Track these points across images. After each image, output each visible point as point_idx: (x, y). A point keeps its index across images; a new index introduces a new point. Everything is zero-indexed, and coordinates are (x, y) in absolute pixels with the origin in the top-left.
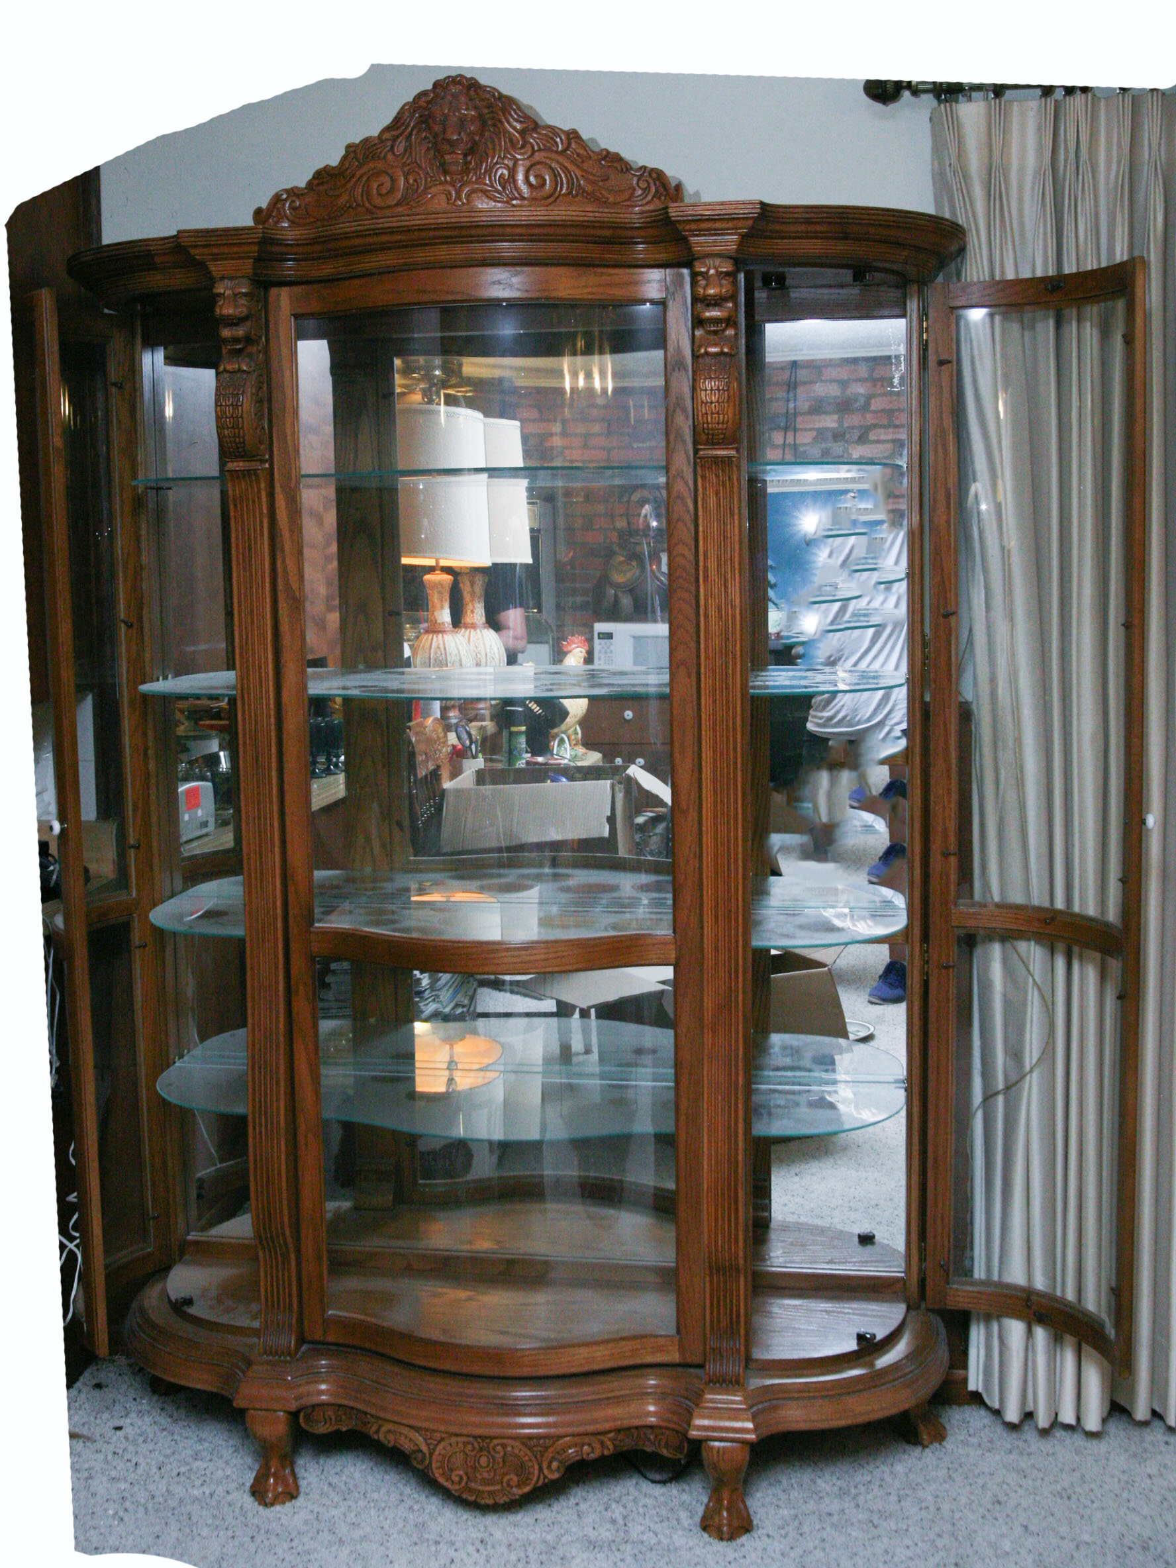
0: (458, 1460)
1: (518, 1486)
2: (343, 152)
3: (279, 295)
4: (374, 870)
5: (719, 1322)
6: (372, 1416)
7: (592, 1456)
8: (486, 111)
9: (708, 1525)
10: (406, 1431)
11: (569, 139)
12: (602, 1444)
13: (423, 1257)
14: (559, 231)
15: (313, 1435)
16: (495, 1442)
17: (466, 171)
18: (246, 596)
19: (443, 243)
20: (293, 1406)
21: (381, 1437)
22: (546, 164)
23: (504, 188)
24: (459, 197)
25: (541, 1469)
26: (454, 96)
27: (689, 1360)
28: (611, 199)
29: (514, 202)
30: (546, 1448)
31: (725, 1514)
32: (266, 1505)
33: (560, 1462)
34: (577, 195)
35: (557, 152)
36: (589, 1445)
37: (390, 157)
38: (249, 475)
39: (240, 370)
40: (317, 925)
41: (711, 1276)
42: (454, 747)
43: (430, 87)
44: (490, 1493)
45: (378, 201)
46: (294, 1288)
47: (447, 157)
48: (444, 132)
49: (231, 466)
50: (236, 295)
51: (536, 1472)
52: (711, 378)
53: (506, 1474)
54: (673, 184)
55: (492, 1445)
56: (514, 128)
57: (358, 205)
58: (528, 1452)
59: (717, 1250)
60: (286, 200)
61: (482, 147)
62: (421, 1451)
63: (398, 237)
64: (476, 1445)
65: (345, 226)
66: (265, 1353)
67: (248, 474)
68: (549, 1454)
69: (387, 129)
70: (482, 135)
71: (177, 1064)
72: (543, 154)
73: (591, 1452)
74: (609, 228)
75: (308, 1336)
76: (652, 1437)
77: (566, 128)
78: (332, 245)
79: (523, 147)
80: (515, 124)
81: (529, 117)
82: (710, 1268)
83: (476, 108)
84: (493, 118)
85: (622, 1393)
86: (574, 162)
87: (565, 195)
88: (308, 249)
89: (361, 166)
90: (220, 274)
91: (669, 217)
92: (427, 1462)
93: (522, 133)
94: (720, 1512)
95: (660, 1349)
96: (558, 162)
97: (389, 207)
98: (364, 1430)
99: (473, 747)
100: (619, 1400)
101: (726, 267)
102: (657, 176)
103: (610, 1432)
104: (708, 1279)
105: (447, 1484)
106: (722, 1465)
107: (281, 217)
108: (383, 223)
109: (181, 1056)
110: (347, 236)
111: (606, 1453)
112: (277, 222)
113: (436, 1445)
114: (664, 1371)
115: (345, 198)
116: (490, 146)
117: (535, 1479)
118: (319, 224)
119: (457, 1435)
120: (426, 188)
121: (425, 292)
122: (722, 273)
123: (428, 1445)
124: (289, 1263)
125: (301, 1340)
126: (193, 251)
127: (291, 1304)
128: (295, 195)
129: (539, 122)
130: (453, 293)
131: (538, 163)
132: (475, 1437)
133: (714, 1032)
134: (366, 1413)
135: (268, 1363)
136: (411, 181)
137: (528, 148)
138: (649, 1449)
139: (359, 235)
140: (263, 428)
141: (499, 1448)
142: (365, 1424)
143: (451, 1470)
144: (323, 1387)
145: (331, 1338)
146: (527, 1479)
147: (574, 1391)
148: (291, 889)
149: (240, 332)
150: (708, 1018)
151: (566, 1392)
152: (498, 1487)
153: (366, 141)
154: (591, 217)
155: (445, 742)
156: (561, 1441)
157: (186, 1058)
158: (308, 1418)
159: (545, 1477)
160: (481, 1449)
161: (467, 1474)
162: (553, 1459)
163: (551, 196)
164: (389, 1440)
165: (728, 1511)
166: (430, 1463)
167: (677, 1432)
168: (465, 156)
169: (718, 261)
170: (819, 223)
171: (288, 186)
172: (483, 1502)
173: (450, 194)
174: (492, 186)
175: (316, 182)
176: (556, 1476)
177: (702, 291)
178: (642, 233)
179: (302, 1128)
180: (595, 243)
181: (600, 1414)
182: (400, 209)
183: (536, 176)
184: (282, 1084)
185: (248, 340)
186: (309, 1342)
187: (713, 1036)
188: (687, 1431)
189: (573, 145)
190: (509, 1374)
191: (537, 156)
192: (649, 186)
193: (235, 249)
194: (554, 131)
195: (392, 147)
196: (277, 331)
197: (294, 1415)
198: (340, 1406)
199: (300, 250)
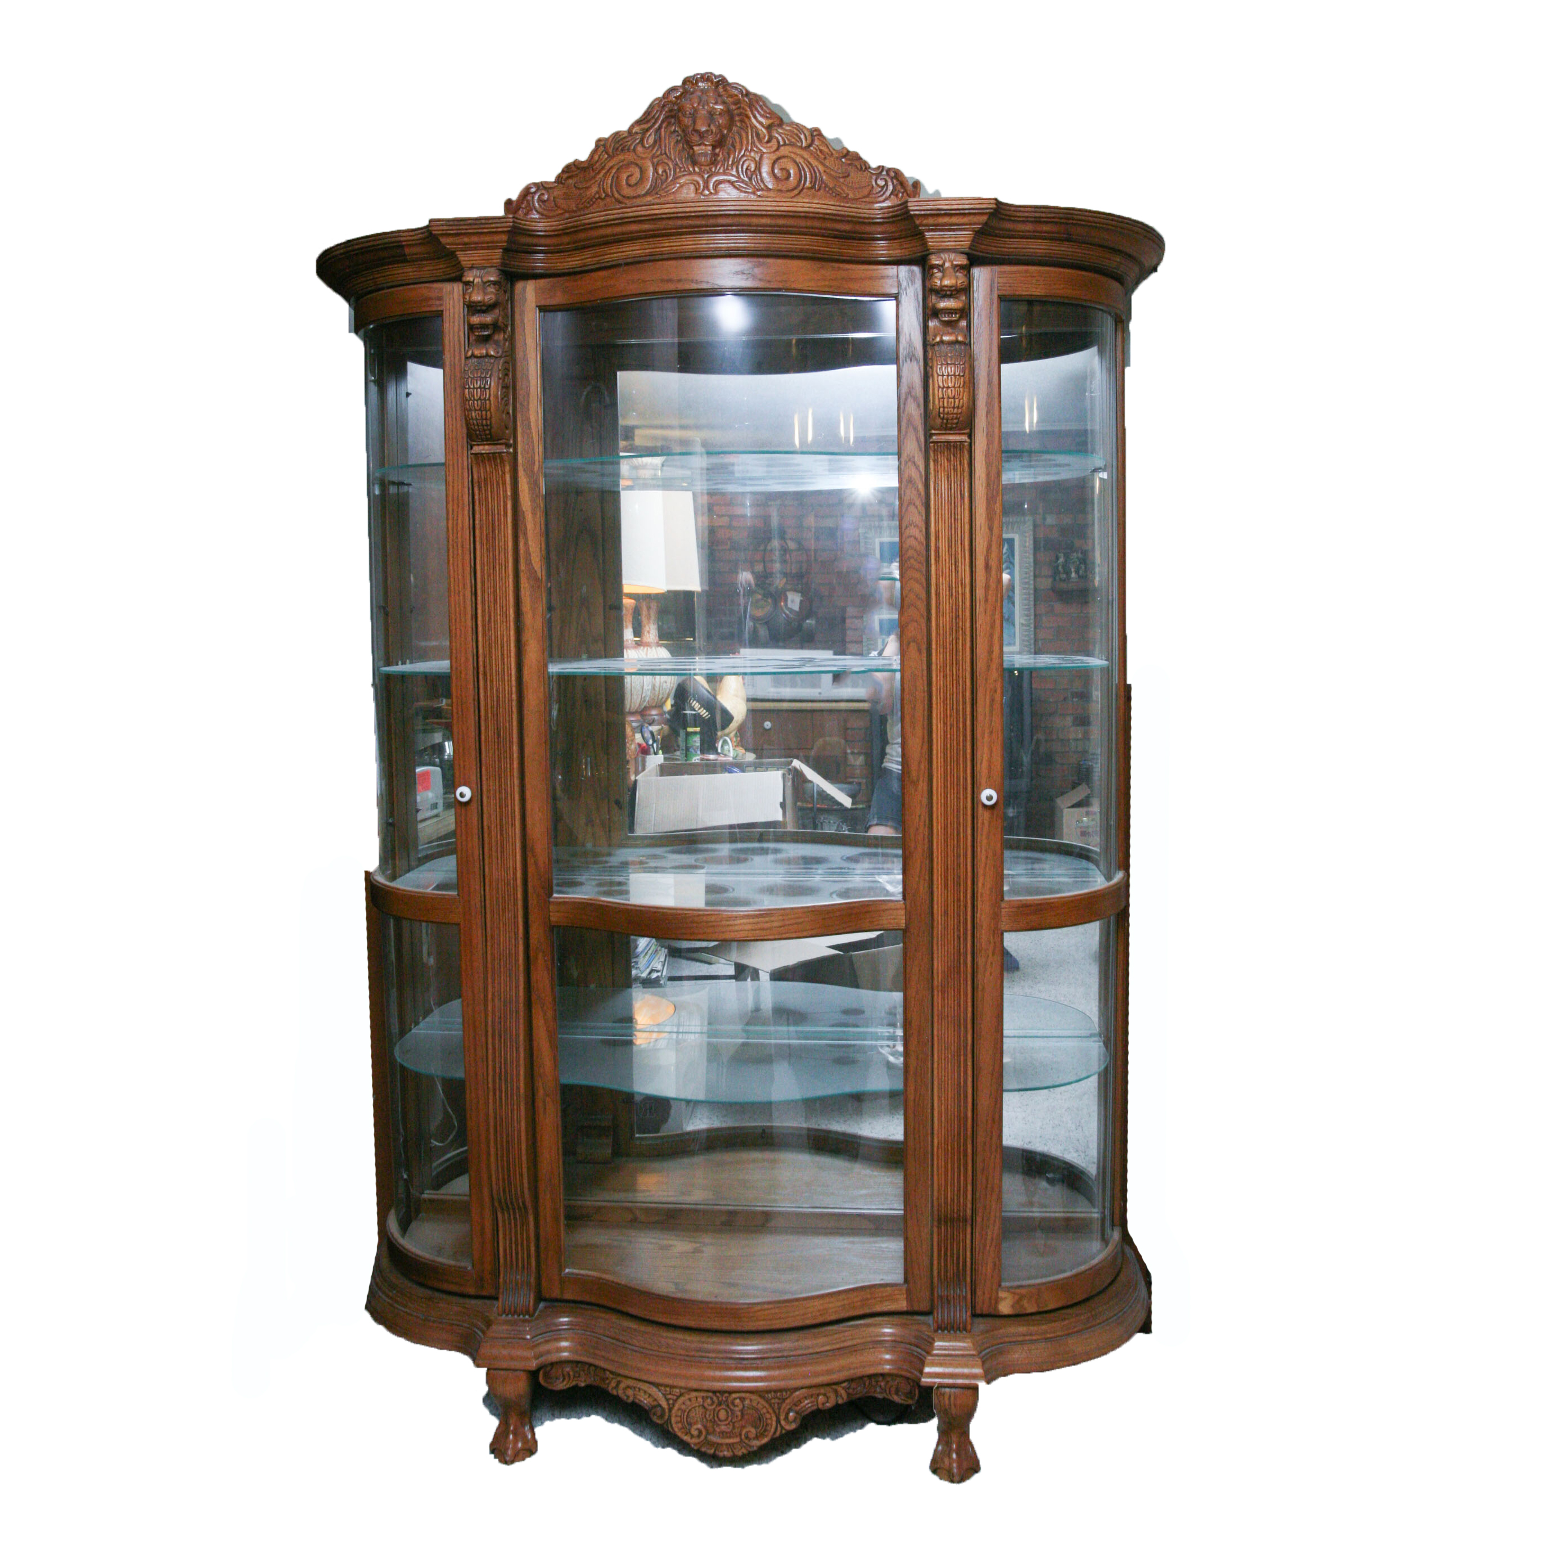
0: (697, 1414)
1: (757, 1438)
2: (593, 146)
3: (525, 289)
4: (594, 846)
5: (946, 1271)
6: (612, 1372)
7: (829, 1405)
8: (734, 107)
9: (937, 1467)
10: (645, 1387)
11: (812, 135)
12: (836, 1392)
13: (647, 1211)
14: (803, 223)
15: (552, 1391)
16: (734, 1395)
17: (714, 162)
18: (489, 576)
19: (687, 233)
20: (533, 1365)
21: (620, 1393)
22: (791, 158)
23: (750, 179)
24: (706, 187)
25: (778, 1421)
26: (703, 91)
27: (916, 1308)
28: (851, 196)
29: (759, 193)
30: (784, 1400)
31: (954, 1456)
32: (506, 1462)
33: (797, 1413)
34: (819, 189)
35: (801, 147)
36: (825, 1395)
37: (639, 149)
38: (495, 459)
39: (488, 356)
40: (555, 895)
41: (939, 1228)
42: (639, 745)
43: (679, 83)
44: (730, 1446)
45: (627, 191)
46: (533, 1248)
47: (696, 148)
48: (694, 122)
49: (476, 449)
50: (484, 283)
51: (774, 1423)
52: (948, 364)
53: (743, 1427)
54: (911, 182)
55: (730, 1399)
56: (761, 123)
57: (607, 195)
58: (767, 1405)
59: (946, 1203)
60: (535, 193)
61: (729, 141)
62: (660, 1406)
63: (646, 226)
64: (715, 1398)
65: (596, 216)
66: (504, 1312)
67: (492, 457)
68: (785, 1406)
69: (638, 122)
70: (730, 130)
71: (413, 1031)
72: (790, 149)
73: (827, 1401)
74: (848, 222)
75: (546, 1294)
76: (883, 1384)
77: (809, 126)
78: (582, 236)
79: (768, 142)
80: (760, 119)
81: (775, 114)
82: (939, 1221)
83: (724, 103)
84: (739, 115)
85: (854, 1342)
86: (817, 159)
87: (808, 188)
88: (554, 241)
89: (611, 157)
90: (469, 264)
91: (908, 211)
92: (666, 1417)
93: (769, 128)
94: (950, 1456)
95: (890, 1298)
96: (802, 157)
97: (638, 196)
98: (604, 1386)
99: (655, 745)
100: (853, 1350)
101: (962, 260)
102: (896, 175)
103: (844, 1381)
104: (935, 1230)
105: (686, 1438)
106: (954, 1411)
107: (530, 209)
108: (630, 212)
109: (417, 1023)
110: (595, 226)
111: (840, 1402)
112: (527, 214)
113: (675, 1401)
114: (895, 1319)
115: (594, 189)
116: (738, 140)
117: (773, 1430)
118: (567, 215)
119: (696, 1390)
120: (676, 178)
121: (670, 281)
122: (957, 266)
123: (667, 1400)
124: (528, 1224)
125: (540, 1298)
126: (444, 240)
127: (529, 1263)
128: (545, 188)
129: (785, 120)
130: (697, 282)
131: (784, 157)
132: (714, 1392)
133: (943, 992)
134: (604, 1370)
135: (506, 1322)
136: (660, 172)
137: (774, 142)
138: (880, 1396)
139: (608, 224)
140: (508, 413)
141: (737, 1401)
142: (603, 1379)
143: (690, 1424)
144: (564, 1344)
145: (568, 1296)
146: (765, 1430)
147: (808, 1343)
148: (531, 861)
149: (488, 319)
150: (938, 980)
151: (801, 1343)
152: (736, 1440)
153: (617, 134)
154: (832, 210)
155: (633, 740)
156: (797, 1393)
157: (421, 1025)
158: (547, 1375)
159: (782, 1427)
160: (720, 1404)
161: (705, 1427)
162: (790, 1410)
163: (795, 188)
164: (629, 1396)
165: (957, 1454)
166: (670, 1417)
167: (908, 1379)
168: (714, 147)
169: (952, 256)
170: (1047, 223)
171: (537, 181)
172: (721, 1454)
173: (698, 183)
174: (739, 177)
175: (565, 176)
176: (793, 1426)
177: (938, 283)
178: (880, 229)
179: (540, 1094)
180: (835, 237)
181: (835, 1364)
182: (649, 199)
183: (782, 169)
184: (522, 1050)
185: (496, 327)
186: (545, 1300)
187: (943, 998)
188: (920, 1379)
189: (817, 142)
190: (746, 1328)
191: (784, 151)
192: (886, 184)
193: (487, 238)
194: (800, 128)
195: (642, 140)
196: (522, 321)
197: (533, 1375)
198: (578, 1362)
199: (548, 241)
